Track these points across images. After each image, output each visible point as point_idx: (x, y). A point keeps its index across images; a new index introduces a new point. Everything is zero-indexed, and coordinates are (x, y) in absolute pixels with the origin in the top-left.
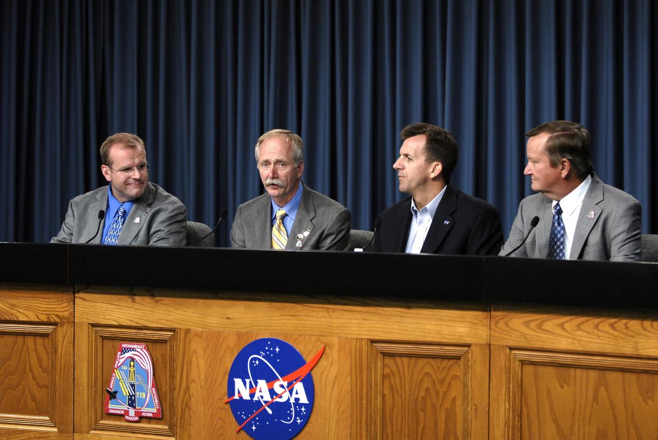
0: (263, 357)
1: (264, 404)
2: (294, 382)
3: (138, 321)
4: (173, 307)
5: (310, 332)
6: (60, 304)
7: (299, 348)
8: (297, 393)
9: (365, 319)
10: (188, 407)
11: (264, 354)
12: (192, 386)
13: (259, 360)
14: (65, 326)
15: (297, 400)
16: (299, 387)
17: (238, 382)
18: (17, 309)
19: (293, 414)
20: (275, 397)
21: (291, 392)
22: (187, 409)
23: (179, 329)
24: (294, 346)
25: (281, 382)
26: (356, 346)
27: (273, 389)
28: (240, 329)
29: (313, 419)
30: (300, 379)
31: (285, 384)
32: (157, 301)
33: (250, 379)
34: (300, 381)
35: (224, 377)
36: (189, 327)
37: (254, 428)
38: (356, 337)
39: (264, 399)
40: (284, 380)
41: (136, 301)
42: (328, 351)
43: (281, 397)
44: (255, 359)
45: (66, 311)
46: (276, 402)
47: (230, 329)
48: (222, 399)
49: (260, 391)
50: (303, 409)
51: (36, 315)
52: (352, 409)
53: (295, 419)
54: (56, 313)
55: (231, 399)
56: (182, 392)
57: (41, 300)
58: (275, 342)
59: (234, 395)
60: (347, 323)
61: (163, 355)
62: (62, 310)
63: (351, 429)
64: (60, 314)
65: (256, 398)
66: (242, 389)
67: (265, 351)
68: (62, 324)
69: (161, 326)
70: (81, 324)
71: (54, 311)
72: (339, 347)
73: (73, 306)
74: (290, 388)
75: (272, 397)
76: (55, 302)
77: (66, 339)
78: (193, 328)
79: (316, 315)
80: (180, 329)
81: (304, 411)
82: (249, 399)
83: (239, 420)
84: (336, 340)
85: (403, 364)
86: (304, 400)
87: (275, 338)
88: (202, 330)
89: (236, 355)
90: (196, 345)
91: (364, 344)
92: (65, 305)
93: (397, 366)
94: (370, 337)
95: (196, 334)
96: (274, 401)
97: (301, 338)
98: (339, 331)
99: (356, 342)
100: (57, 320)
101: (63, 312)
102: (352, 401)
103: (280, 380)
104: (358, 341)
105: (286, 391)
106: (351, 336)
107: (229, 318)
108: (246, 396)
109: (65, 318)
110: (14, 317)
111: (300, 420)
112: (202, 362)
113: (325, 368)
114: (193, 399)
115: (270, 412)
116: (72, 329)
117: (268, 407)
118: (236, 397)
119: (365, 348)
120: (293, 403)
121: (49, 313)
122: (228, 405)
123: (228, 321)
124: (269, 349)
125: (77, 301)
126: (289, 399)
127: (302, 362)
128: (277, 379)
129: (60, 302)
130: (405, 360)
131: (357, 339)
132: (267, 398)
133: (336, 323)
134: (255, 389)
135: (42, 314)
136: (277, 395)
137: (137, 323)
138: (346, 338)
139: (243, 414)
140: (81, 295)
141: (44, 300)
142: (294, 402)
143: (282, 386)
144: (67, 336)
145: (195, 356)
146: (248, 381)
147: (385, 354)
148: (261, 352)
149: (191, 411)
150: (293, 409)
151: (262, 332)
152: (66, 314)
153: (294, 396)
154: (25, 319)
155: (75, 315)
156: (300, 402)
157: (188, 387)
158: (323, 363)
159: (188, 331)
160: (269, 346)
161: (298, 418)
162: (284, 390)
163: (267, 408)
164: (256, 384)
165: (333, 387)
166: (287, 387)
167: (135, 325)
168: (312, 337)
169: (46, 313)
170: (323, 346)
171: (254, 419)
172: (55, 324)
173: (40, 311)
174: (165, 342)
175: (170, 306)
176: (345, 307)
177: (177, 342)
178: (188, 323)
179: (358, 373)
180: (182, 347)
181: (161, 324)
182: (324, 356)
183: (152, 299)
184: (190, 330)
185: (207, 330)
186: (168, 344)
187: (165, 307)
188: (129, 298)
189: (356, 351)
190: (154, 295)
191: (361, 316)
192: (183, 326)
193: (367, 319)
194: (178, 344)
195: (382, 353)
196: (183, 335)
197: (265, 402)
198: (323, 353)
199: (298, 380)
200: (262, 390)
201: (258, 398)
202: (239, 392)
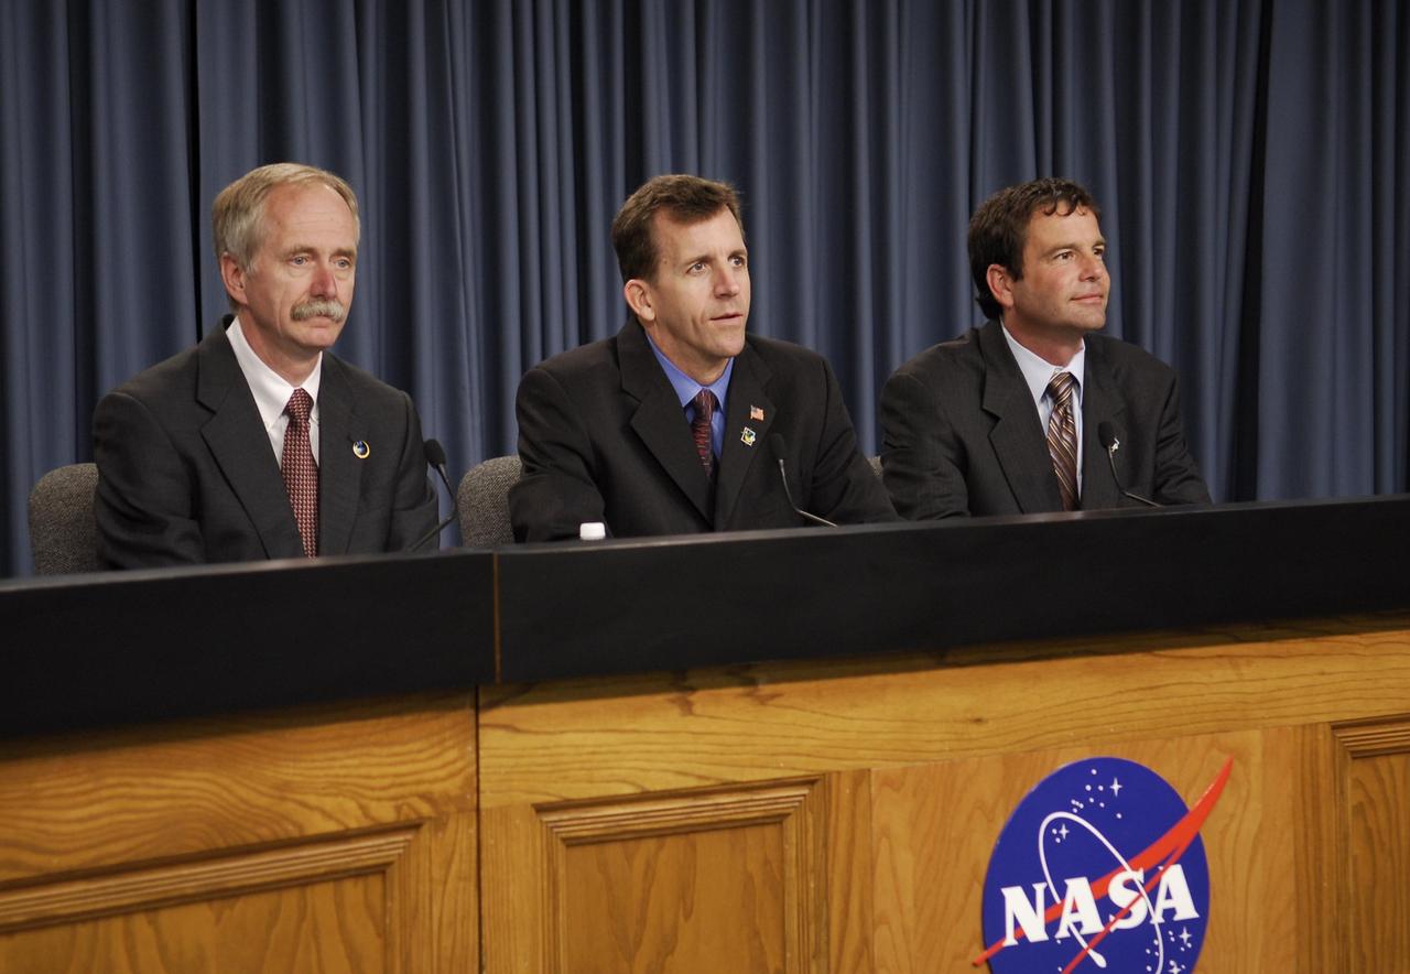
0: (1080, 814)
1: (1084, 944)
2: (1161, 868)
3: (704, 770)
4: (813, 712)
5: (1192, 726)
6: (437, 756)
7: (1167, 772)
8: (1168, 896)
9: (1323, 674)
11: (1082, 806)
12: (881, 936)
13: (1069, 823)
14: (451, 825)
15: (1169, 913)
16: (1174, 877)
17: (1014, 897)
18: (299, 797)
19: (1161, 954)
20: (1112, 918)
23: (834, 777)
24: (1154, 770)
25: (1129, 873)
26: (1303, 744)
27: (1107, 897)
28: (1009, 748)
30: (1174, 858)
31: (1138, 877)
32: (763, 701)
33: (1045, 880)
34: (1176, 863)
36: (864, 764)
38: (1301, 721)
39: (1085, 931)
40: (1135, 869)
41: (697, 709)
42: (1238, 768)
43: (1127, 914)
44: (1057, 823)
45: (452, 775)
46: (1117, 930)
47: (984, 752)
48: (965, 956)
49: (1075, 910)
50: (1185, 936)
51: (362, 807)
52: (1298, 910)
53: (1166, 966)
54: (423, 788)
55: (994, 949)
56: (848, 961)
57: (376, 750)
59: (1003, 935)
60: (1280, 690)
61: (766, 862)
62: (442, 773)
63: (1298, 962)
64: (437, 788)
65: (1062, 933)
66: (1023, 914)
67: (1083, 797)
68: (440, 823)
69: (778, 774)
70: (504, 813)
71: (418, 783)
72: (1264, 755)
73: (474, 756)
74: (1151, 884)
75: (1105, 921)
76: (420, 751)
77: (454, 867)
78: (878, 767)
79: (1205, 679)
80: (839, 773)
81: (1189, 940)
82: (1044, 937)
84: (1255, 737)
85: (1392, 772)
86: (1186, 910)
87: (1105, 754)
88: (903, 764)
89: (1000, 823)
90: (892, 814)
91: (1321, 737)
92: (452, 754)
93: (1381, 781)
94: (1332, 718)
95: (888, 782)
96: (1112, 929)
97: (1169, 744)
98: (1262, 713)
99: (1303, 735)
100: (425, 809)
101: (443, 779)
102: (1298, 893)
103: (1124, 870)
104: (1307, 733)
105: (1141, 895)
106: (1291, 721)
107: (978, 721)
108: (1036, 932)
109: (448, 799)
110: (290, 828)
111: (1179, 967)
112: (906, 861)
113: (1232, 816)
115: (1100, 961)
116: (473, 831)
117: (1096, 950)
118: (1010, 940)
119: (1324, 749)
120: (1160, 925)
121: (400, 791)
122: (984, 967)
123: (974, 730)
124: (1095, 788)
125: (490, 738)
126: (1149, 917)
127: (1180, 810)
128: (1117, 867)
129: (437, 750)
130: (1396, 761)
131: (1303, 727)
132: (1093, 924)
133: (1252, 694)
134: (1061, 907)
135: (379, 799)
136: (1117, 910)
137: (700, 777)
138: (1280, 728)
140: (502, 714)
141: (385, 751)
142: (1162, 921)
143: (1130, 885)
144: (457, 858)
145: (884, 842)
146: (1039, 888)
147: (1357, 755)
148: (1073, 802)
150: (1159, 942)
151: (1071, 744)
152: (453, 786)
153: (1162, 904)
154: (331, 827)
155: (483, 786)
156: (1176, 918)
157: (866, 942)
158: (1227, 802)
159: (861, 777)
160: (1094, 781)
161: (1172, 963)
162: (1134, 894)
163: (1092, 954)
164: (1062, 891)
165: (1252, 861)
166: (1143, 885)
167: (691, 783)
168: (1199, 739)
169: (393, 792)
170: (1225, 758)
172: (414, 826)
173: (373, 789)
174: (778, 820)
175: (804, 710)
176: (1275, 647)
177: (827, 817)
178: (861, 753)
179: (1309, 813)
180: (843, 825)
181: (779, 768)
182: (1229, 782)
183: (749, 695)
184: (869, 770)
185: (918, 764)
186: (791, 825)
187: (789, 716)
188: (673, 701)
189: (1303, 759)
190: (752, 682)
191: (1312, 666)
192: (845, 763)
193: (1327, 670)
194: (832, 821)
195: (1352, 752)
196: (846, 791)
197: (1087, 938)
198: (1225, 776)
199: (1170, 860)
200: (1079, 908)
201: (1069, 930)
202: (1017, 924)
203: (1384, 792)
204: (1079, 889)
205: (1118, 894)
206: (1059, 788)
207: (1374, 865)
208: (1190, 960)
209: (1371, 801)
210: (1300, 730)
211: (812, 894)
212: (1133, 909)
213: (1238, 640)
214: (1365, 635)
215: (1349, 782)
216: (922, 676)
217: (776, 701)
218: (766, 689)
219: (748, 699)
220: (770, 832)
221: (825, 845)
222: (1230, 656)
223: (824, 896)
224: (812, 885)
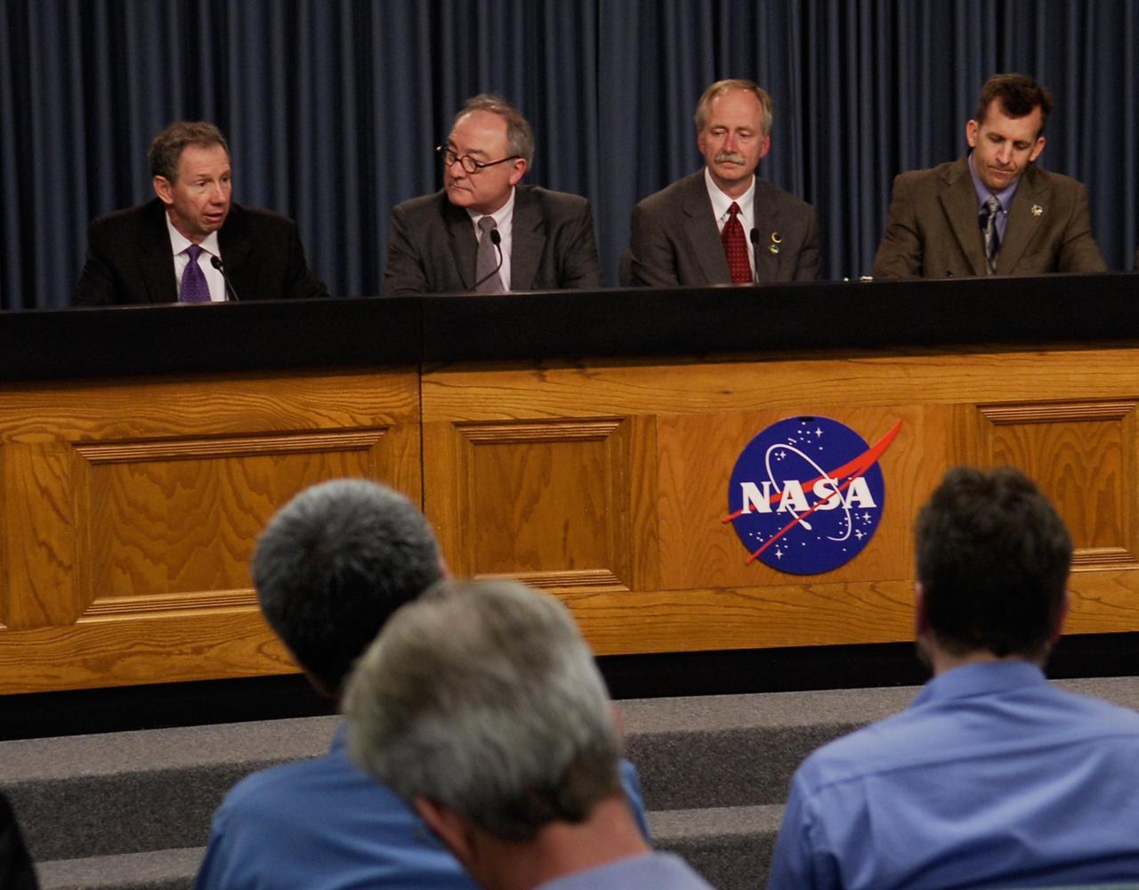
0: (794, 445)
1: (796, 517)
2: (850, 479)
3: (552, 410)
4: (620, 383)
5: (874, 402)
6: (395, 395)
7: (855, 426)
8: (855, 494)
9: (969, 375)
10: (654, 537)
11: (795, 442)
12: (662, 502)
13: (786, 451)
14: (405, 431)
15: (855, 504)
17: (749, 489)
18: (317, 411)
19: (850, 525)
20: (815, 503)
22: (651, 539)
23: (633, 418)
24: (847, 425)
25: (828, 480)
26: (954, 415)
27: (812, 492)
28: (748, 408)
29: (882, 529)
30: (860, 473)
31: (834, 482)
32: (589, 376)
33: (770, 480)
34: (861, 476)
35: (720, 482)
36: (652, 412)
37: (779, 554)
38: (952, 402)
39: (797, 509)
40: (832, 478)
41: (548, 379)
42: (906, 426)
43: (827, 502)
44: (778, 450)
45: (405, 405)
46: (819, 510)
47: (730, 409)
48: (718, 517)
49: (790, 498)
50: (867, 517)
51: (351, 417)
53: (853, 532)
54: (387, 410)
55: (736, 514)
56: (642, 513)
57: (361, 391)
58: (814, 422)
59: (742, 508)
60: (938, 384)
61: (595, 460)
62: (399, 404)
64: (396, 411)
65: (781, 509)
66: (755, 498)
67: (796, 437)
68: (399, 428)
69: (598, 415)
70: (436, 425)
71: (384, 408)
72: (925, 420)
73: (418, 397)
74: (843, 487)
75: (811, 504)
76: (386, 392)
77: (407, 450)
78: (661, 414)
79: (883, 376)
80: (636, 416)
81: (869, 519)
82: (770, 511)
83: (751, 545)
84: (919, 409)
85: (1026, 434)
86: (867, 501)
87: (813, 414)
88: (677, 414)
89: (741, 448)
90: (668, 439)
91: (967, 411)
92: (405, 395)
93: (1017, 439)
94: (975, 401)
95: (666, 422)
96: (816, 509)
97: (858, 411)
98: (925, 396)
99: (954, 410)
100: (389, 421)
101: (400, 407)
103: (824, 478)
104: (957, 409)
105: (836, 493)
106: (946, 402)
107: (727, 393)
108: (763, 506)
109: (402, 416)
110: (311, 424)
111: (862, 533)
112: (679, 465)
113: (902, 452)
114: (663, 522)
115: (807, 526)
116: (418, 433)
117: (805, 520)
118: (746, 510)
119: (970, 418)
120: (849, 510)
121: (376, 411)
122: (730, 524)
123: (724, 397)
124: (804, 433)
125: (426, 388)
126: (841, 504)
127: (865, 447)
128: (819, 476)
129: (395, 392)
130: (1030, 429)
131: (955, 405)
132: (802, 505)
133: (917, 385)
134: (781, 495)
135: (362, 414)
136: (818, 499)
137: (550, 414)
138: (937, 405)
139: (758, 536)
140: (434, 376)
141: (365, 391)
142: (851, 507)
143: (828, 486)
144: (408, 446)
145: (665, 454)
146: (766, 485)
147: (998, 423)
148: (789, 439)
149: (660, 542)
150: (848, 518)
151: (789, 408)
152: (406, 410)
153: (850, 498)
154: (335, 426)
155: (423, 412)
156: (860, 507)
157: (653, 506)
158: (898, 445)
159: (650, 419)
160: (804, 429)
161: (857, 531)
162: (831, 492)
163: (802, 522)
164: (782, 487)
165: (916, 478)
166: (838, 487)
167: (545, 416)
168: (878, 409)
169: (369, 411)
170: (898, 421)
171: (779, 541)
172: (385, 428)
173: (359, 409)
174: (602, 438)
175: (615, 382)
176: (933, 359)
177: (629, 438)
178: (651, 406)
179: (958, 454)
180: (639, 446)
181: (598, 411)
182: (899, 435)
183: (580, 373)
184: (655, 416)
185: (687, 414)
186: (608, 441)
187: (605, 385)
188: (533, 375)
189: (954, 423)
190: (582, 367)
191: (962, 371)
192: (641, 411)
193: (971, 374)
194: (632, 440)
195: (993, 422)
196: (641, 425)
197: (799, 513)
198: (897, 431)
199: (858, 474)
200: (793, 496)
201: (786, 508)
202: (751, 503)
204: (793, 487)
205: (819, 489)
206: (781, 431)
208: (870, 530)
209: (1010, 450)
210: (952, 408)
211: (622, 478)
212: (829, 500)
213: (910, 355)
214: (1001, 355)
215: (990, 438)
216: (690, 367)
217: (599, 377)
218: (591, 370)
219: (577, 376)
220: (597, 445)
221: (628, 453)
222: (902, 364)
223: (627, 479)
224: (622, 473)
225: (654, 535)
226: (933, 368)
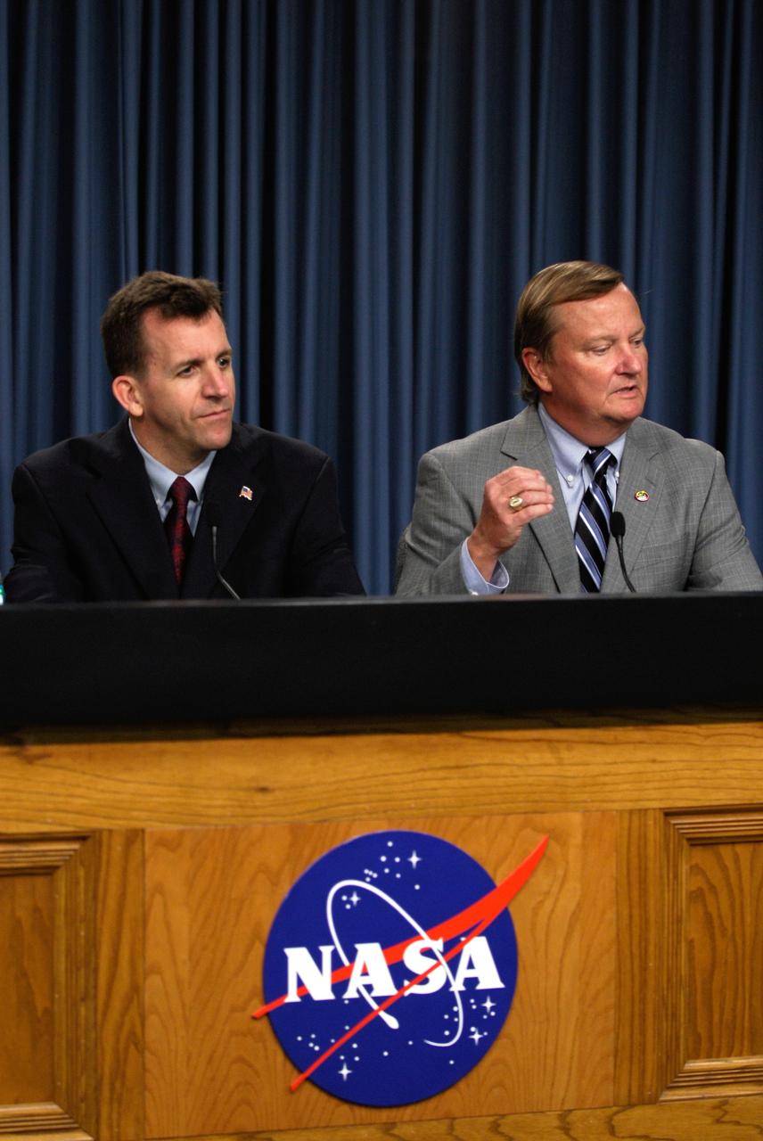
0: (373, 882)
1: (375, 1006)
2: (463, 939)
4: (84, 773)
5: (503, 806)
7: (474, 848)
8: (471, 966)
9: (654, 761)
10: (136, 1045)
11: (375, 876)
12: (152, 985)
13: (360, 891)
15: (471, 983)
16: (478, 950)
17: (298, 959)
19: (461, 1020)
20: (406, 983)
21: (453, 965)
22: (132, 1047)
23: (105, 836)
24: (460, 845)
25: (426, 942)
26: (630, 829)
27: (402, 963)
28: (297, 817)
29: (512, 1025)
30: (479, 929)
31: (438, 946)
32: (30, 760)
34: (481, 935)
35: (250, 948)
36: (138, 825)
37: (345, 1072)
38: (630, 806)
39: (377, 993)
40: (434, 937)
42: (554, 848)
43: (425, 981)
44: (348, 891)
46: (412, 995)
47: (269, 819)
48: (244, 1009)
49: (365, 973)
50: (488, 1004)
52: (620, 986)
53: (466, 1032)
55: (275, 1005)
56: (117, 1004)
58: (407, 841)
59: (285, 992)
60: (605, 775)
61: (36, 910)
63: (617, 1038)
65: (351, 993)
66: (308, 974)
67: (378, 867)
69: (45, 828)
72: (584, 837)
74: (452, 954)
75: (399, 985)
78: (153, 827)
79: (519, 761)
80: (110, 831)
81: (493, 1009)
82: (330, 996)
83: (297, 1057)
84: (576, 818)
85: (737, 859)
86: (489, 978)
87: (405, 828)
88: (181, 827)
89: (284, 890)
90: (165, 872)
91: (651, 822)
93: (724, 868)
94: (662, 805)
95: (162, 842)
96: (407, 993)
97: (477, 822)
98: (585, 797)
99: (630, 820)
102: (619, 969)
103: (421, 938)
104: (635, 818)
105: (439, 964)
106: (616, 806)
107: (264, 790)
108: (321, 990)
111: (480, 1033)
112: (181, 918)
113: (547, 894)
114: (153, 1020)
115: (392, 1023)
117: (388, 1011)
118: (292, 996)
119: (654, 832)
120: (460, 992)
122: (265, 1020)
123: (260, 799)
124: (390, 860)
126: (448, 984)
127: (485, 884)
128: (414, 935)
130: (743, 851)
131: (631, 812)
132: (385, 987)
133: (574, 777)
134: (350, 970)
136: (412, 977)
138: (603, 812)
139: (312, 1040)
142: (463, 988)
143: (428, 953)
145: (158, 899)
146: (326, 951)
147: (696, 842)
148: (366, 871)
149: (147, 1054)
150: (459, 1008)
151: (365, 817)
153: (463, 972)
156: (479, 987)
157: (135, 990)
158: (541, 880)
159: (134, 836)
160: (391, 853)
161: (473, 1029)
162: (432, 962)
163: (383, 1015)
164: (352, 955)
165: (568, 937)
166: (443, 954)
168: (511, 818)
170: (541, 839)
171: (346, 1049)
174: (49, 871)
175: (75, 771)
176: (600, 734)
177: (98, 870)
178: (135, 814)
179: (635, 893)
180: (114, 880)
181: (46, 823)
182: (544, 862)
183: (14, 754)
184: (143, 831)
185: (197, 827)
186: (61, 878)
187: (58, 775)
189: (629, 842)
190: (19, 742)
191: (642, 754)
192: (121, 822)
193: (659, 758)
194: (103, 874)
195: (689, 839)
196: (118, 848)
197: (379, 1000)
198: (540, 854)
199: (475, 931)
200: (370, 970)
201: (358, 991)
202: (300, 983)
203: (727, 878)
204: (370, 954)
205: (413, 958)
206: (352, 857)
207: (714, 949)
208: (493, 1027)
209: (713, 888)
210: (626, 815)
211: (82, 941)
212: (429, 976)
213: (558, 726)
214: (704, 726)
215: (684, 868)
216: (204, 745)
217: (50, 761)
218: (35, 750)
219: (14, 759)
220: (40, 883)
221: (95, 897)
222: (550, 741)
223: (93, 944)
224: (82, 933)
225: (137, 1041)
226: (599, 749)
